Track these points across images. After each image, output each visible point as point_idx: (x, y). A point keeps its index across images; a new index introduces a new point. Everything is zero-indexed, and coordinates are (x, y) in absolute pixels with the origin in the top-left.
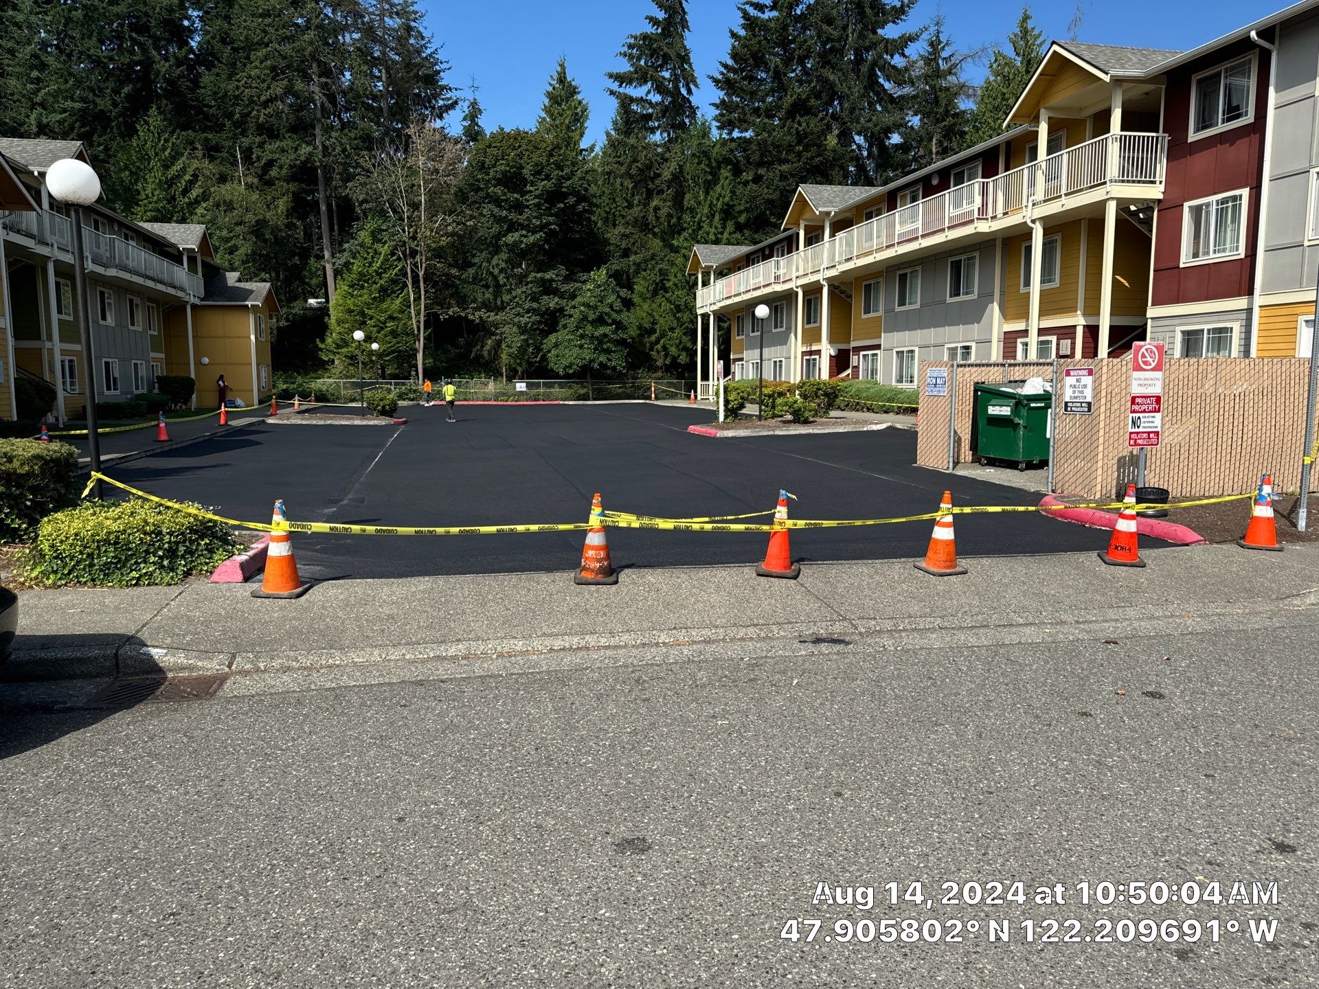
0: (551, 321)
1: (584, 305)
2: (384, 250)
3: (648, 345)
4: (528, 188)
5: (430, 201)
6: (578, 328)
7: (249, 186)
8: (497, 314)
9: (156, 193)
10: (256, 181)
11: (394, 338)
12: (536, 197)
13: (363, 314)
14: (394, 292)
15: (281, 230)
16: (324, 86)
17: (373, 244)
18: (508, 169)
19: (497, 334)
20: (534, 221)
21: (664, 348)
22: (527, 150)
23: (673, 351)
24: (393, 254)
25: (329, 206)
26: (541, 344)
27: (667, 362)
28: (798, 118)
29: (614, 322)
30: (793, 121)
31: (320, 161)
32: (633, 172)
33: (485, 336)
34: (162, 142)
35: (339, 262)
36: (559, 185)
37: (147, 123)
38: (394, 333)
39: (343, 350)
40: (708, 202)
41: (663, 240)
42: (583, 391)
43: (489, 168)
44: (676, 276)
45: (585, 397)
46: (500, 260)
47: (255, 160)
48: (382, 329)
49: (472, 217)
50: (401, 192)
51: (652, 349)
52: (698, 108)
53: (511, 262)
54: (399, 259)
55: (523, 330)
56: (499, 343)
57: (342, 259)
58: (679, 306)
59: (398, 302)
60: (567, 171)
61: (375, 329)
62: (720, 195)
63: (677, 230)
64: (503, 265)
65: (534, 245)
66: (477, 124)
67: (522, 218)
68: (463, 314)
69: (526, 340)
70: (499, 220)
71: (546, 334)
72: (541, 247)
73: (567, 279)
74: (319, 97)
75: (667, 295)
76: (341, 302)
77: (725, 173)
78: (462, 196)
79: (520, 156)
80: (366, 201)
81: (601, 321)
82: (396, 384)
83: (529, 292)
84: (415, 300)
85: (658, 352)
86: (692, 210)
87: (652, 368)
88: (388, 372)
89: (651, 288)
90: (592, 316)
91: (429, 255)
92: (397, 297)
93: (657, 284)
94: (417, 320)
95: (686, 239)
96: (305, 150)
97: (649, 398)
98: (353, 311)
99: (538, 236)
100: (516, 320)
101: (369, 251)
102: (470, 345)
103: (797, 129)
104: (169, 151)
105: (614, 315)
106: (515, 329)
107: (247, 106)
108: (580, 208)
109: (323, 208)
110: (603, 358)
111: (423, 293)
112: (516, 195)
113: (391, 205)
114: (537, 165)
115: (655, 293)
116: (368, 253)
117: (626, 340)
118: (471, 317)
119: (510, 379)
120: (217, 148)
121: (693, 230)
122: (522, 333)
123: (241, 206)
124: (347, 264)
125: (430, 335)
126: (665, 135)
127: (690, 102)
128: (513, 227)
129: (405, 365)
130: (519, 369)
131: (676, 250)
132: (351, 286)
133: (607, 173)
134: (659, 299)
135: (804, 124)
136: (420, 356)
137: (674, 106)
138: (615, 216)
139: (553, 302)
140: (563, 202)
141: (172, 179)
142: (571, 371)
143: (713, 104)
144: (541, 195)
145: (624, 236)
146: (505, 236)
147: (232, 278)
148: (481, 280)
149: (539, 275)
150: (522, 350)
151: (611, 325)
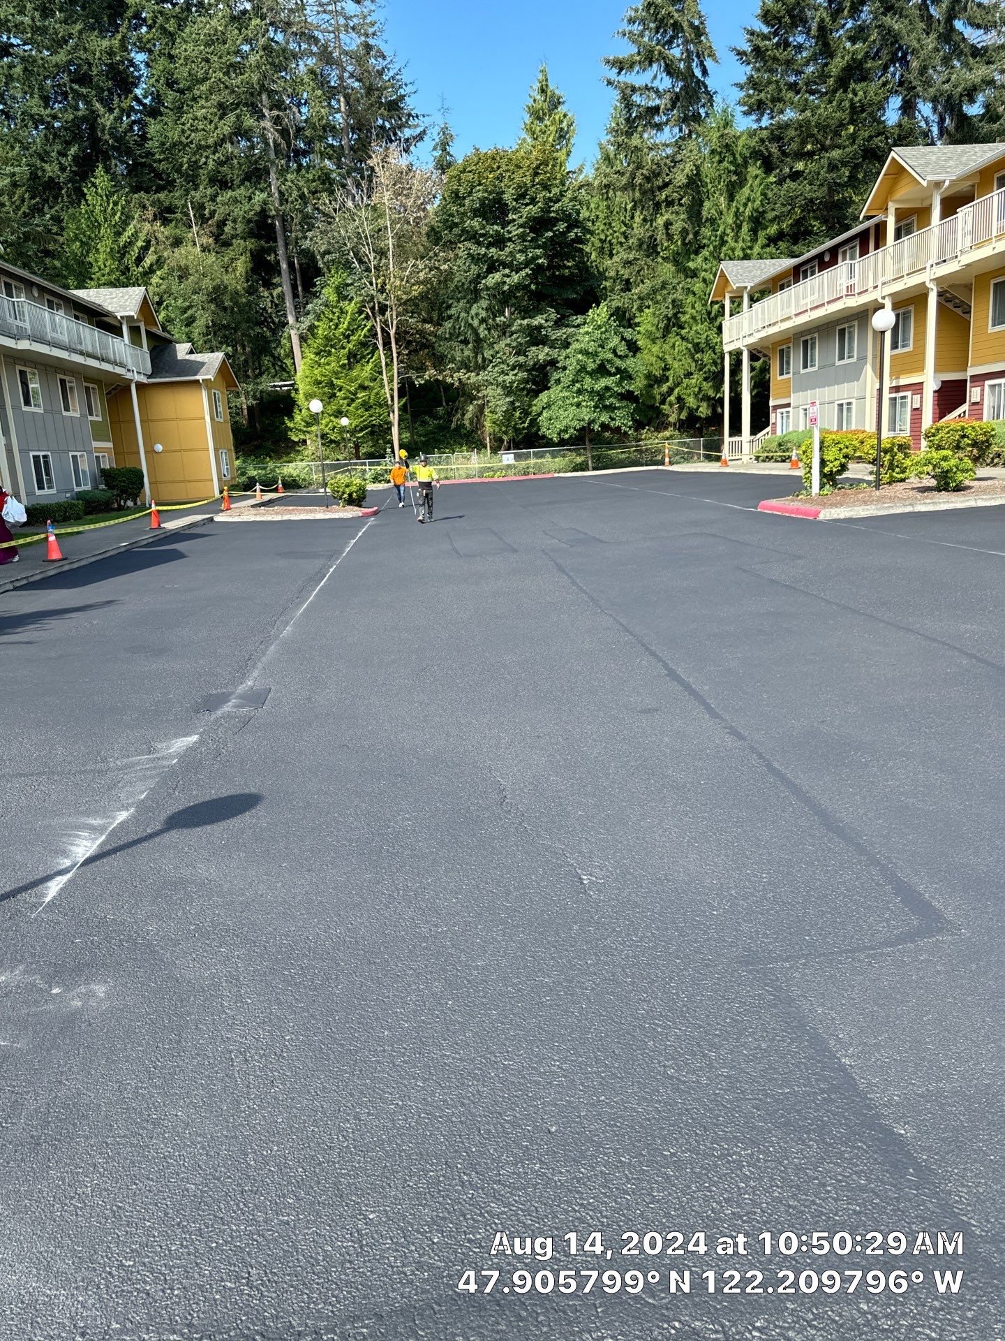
0: (540, 378)
1: (581, 352)
2: (351, 308)
3: (658, 397)
4: (511, 217)
5: (399, 246)
6: (574, 382)
7: (205, 249)
8: (478, 374)
9: (108, 264)
10: (211, 240)
11: (366, 410)
12: (521, 226)
13: (331, 385)
14: (363, 357)
15: (241, 296)
16: (277, 121)
17: (338, 301)
18: (486, 195)
19: (479, 398)
20: (518, 256)
21: (679, 399)
22: (508, 171)
23: (691, 402)
24: (360, 312)
25: (291, 265)
26: (530, 406)
27: (683, 416)
28: (852, 85)
29: (619, 370)
30: (845, 91)
31: (277, 210)
32: (638, 180)
33: (465, 402)
34: (111, 205)
35: (303, 326)
36: (547, 210)
37: (94, 185)
38: (366, 406)
39: (314, 428)
40: (734, 210)
41: (676, 262)
42: (579, 460)
43: (464, 198)
44: (693, 307)
45: (582, 467)
46: (479, 309)
47: (207, 216)
48: (353, 400)
49: (446, 260)
50: (366, 236)
51: (663, 402)
52: (716, 92)
53: (494, 312)
54: (367, 318)
55: (508, 391)
56: (481, 409)
57: (307, 321)
58: (698, 344)
59: (368, 368)
60: (555, 191)
61: (345, 402)
62: (748, 199)
63: (694, 248)
64: (484, 314)
65: (518, 286)
66: (448, 153)
67: (504, 255)
68: (440, 378)
69: (512, 403)
70: (476, 259)
71: (536, 393)
72: (526, 287)
73: (558, 324)
74: (272, 136)
75: (683, 332)
76: (308, 372)
77: (754, 170)
78: (434, 235)
79: (500, 178)
80: (328, 252)
81: (602, 370)
82: (371, 464)
83: (514, 344)
84: (387, 365)
85: (671, 405)
86: (712, 221)
87: (662, 425)
88: (363, 450)
89: (662, 325)
90: (591, 366)
91: (400, 309)
92: (368, 362)
93: (669, 319)
94: (389, 388)
95: (706, 259)
96: (259, 197)
97: (663, 463)
98: (320, 383)
99: (523, 273)
100: (500, 379)
101: (335, 310)
102: (450, 414)
103: (852, 100)
104: (119, 214)
105: (618, 362)
106: (499, 390)
107: (195, 154)
108: (572, 235)
109: (284, 266)
110: (604, 418)
111: (395, 355)
112: (496, 227)
113: (356, 254)
114: (520, 187)
115: (666, 331)
116: (334, 313)
117: (632, 392)
118: (449, 380)
119: (495, 450)
120: (171, 210)
121: (715, 247)
122: (507, 395)
123: (197, 271)
124: (312, 328)
125: (405, 405)
126: (676, 130)
127: (706, 87)
128: (492, 268)
129: (381, 441)
130: (505, 438)
131: (694, 274)
132: (317, 354)
133: (605, 186)
134: (672, 338)
135: (861, 93)
136: (395, 430)
137: (687, 93)
138: (611, 244)
139: (541, 354)
140: (551, 230)
141: (125, 246)
142: (567, 436)
143: (736, 85)
144: (525, 223)
145: (628, 263)
146: (485, 277)
147: (182, 350)
148: (459, 334)
149: (525, 322)
150: (508, 414)
151: (614, 375)
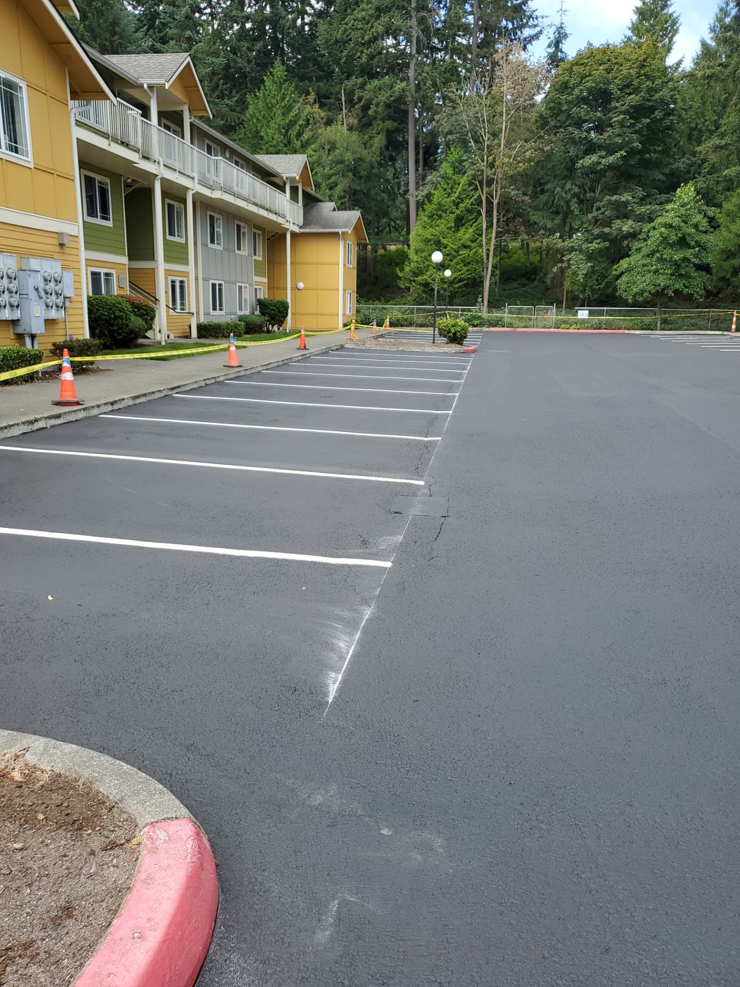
1: (664, 225)
2: (464, 180)
4: (614, 104)
6: (654, 252)
7: (350, 129)
8: (564, 241)
9: (275, 137)
10: (356, 122)
11: (465, 265)
12: (622, 113)
14: (468, 221)
15: (374, 167)
16: (421, 21)
17: (453, 174)
19: (563, 261)
20: (616, 139)
22: (617, 63)
24: (471, 184)
26: (610, 270)
29: (698, 244)
31: (412, 96)
34: (283, 91)
35: (422, 194)
36: (647, 99)
37: (272, 74)
38: (465, 261)
39: (419, 278)
42: (650, 320)
43: (573, 88)
45: (651, 327)
46: (573, 185)
47: (356, 100)
48: (455, 257)
49: (549, 143)
50: (483, 120)
53: (585, 188)
54: (476, 189)
57: (424, 191)
59: (471, 230)
60: (658, 81)
64: (576, 190)
65: (612, 166)
66: (561, 50)
67: (602, 139)
69: (593, 267)
70: (576, 142)
72: (620, 167)
74: (416, 33)
76: (420, 232)
78: (542, 121)
79: (609, 70)
80: (450, 133)
81: (682, 243)
82: (463, 310)
83: (601, 217)
84: (487, 228)
88: (456, 299)
90: (673, 238)
91: (505, 182)
92: (471, 226)
94: (487, 248)
98: (430, 240)
101: (449, 181)
104: (288, 98)
105: (699, 237)
106: (582, 256)
107: (352, 49)
108: (667, 122)
109: (411, 144)
110: (679, 285)
111: (495, 221)
112: (598, 114)
113: (473, 135)
114: (625, 78)
116: (448, 184)
117: (708, 264)
119: (571, 306)
120: (327, 95)
122: (589, 260)
123: (342, 146)
124: (429, 196)
125: (498, 262)
129: (473, 292)
130: (581, 296)
132: (430, 217)
136: (487, 283)
138: (701, 132)
139: (625, 226)
140: (649, 117)
141: (289, 124)
142: (641, 299)
144: (626, 110)
146: (583, 158)
147: (327, 208)
148: (553, 206)
149: (614, 198)
150: (588, 277)
151: (693, 247)
